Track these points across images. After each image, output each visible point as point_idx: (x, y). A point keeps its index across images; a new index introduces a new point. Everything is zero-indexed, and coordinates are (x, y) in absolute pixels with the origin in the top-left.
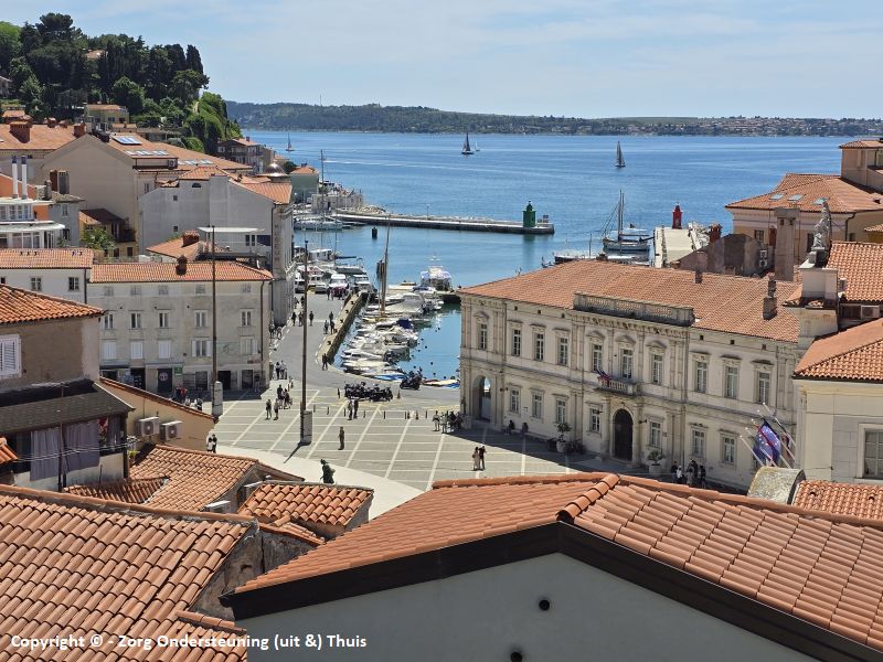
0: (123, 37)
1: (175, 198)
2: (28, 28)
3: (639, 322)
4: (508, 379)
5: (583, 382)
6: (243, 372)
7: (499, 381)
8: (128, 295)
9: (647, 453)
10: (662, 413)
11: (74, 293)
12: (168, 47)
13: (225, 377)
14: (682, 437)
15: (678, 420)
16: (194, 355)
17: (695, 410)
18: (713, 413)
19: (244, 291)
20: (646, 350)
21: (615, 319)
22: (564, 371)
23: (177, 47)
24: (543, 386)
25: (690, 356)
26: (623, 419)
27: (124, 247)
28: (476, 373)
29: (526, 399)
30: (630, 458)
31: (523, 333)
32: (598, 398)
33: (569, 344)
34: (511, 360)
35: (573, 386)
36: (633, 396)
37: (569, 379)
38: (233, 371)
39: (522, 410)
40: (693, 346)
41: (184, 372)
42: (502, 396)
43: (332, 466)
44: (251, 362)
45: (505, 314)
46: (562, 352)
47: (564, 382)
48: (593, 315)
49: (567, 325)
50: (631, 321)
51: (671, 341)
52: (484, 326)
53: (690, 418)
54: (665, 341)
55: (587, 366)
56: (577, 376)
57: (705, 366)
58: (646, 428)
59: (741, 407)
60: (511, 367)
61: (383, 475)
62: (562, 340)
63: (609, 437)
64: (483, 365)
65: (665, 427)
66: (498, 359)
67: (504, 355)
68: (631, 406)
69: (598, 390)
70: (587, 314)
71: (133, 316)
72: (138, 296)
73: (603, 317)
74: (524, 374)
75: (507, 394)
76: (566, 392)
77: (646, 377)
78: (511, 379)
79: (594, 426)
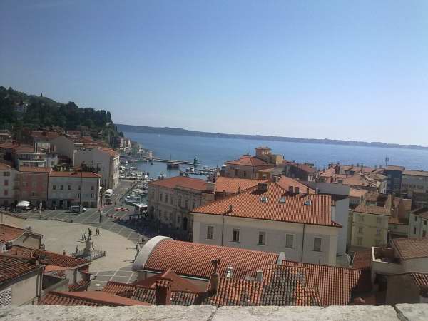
0: (90, 108)
1: (84, 154)
2: (64, 104)
5: (176, 209)
7: (156, 208)
8: (60, 180)
12: (102, 111)
13: (86, 204)
16: (77, 197)
20: (192, 201)
22: (172, 206)
23: (104, 111)
24: (167, 210)
26: (185, 219)
28: (151, 205)
29: (163, 213)
31: (163, 195)
32: (180, 214)
33: (174, 199)
34: (160, 202)
35: (174, 210)
37: (173, 208)
38: (88, 202)
39: (162, 216)
42: (157, 212)
44: (94, 200)
45: (159, 190)
49: (173, 193)
51: (197, 199)
55: (177, 205)
56: (175, 207)
60: (159, 204)
62: (172, 198)
64: (153, 204)
66: (156, 201)
68: (187, 217)
69: (180, 211)
70: (178, 191)
72: (63, 181)
73: (182, 192)
74: (163, 206)
76: (173, 212)
78: (160, 208)
79: (179, 221)
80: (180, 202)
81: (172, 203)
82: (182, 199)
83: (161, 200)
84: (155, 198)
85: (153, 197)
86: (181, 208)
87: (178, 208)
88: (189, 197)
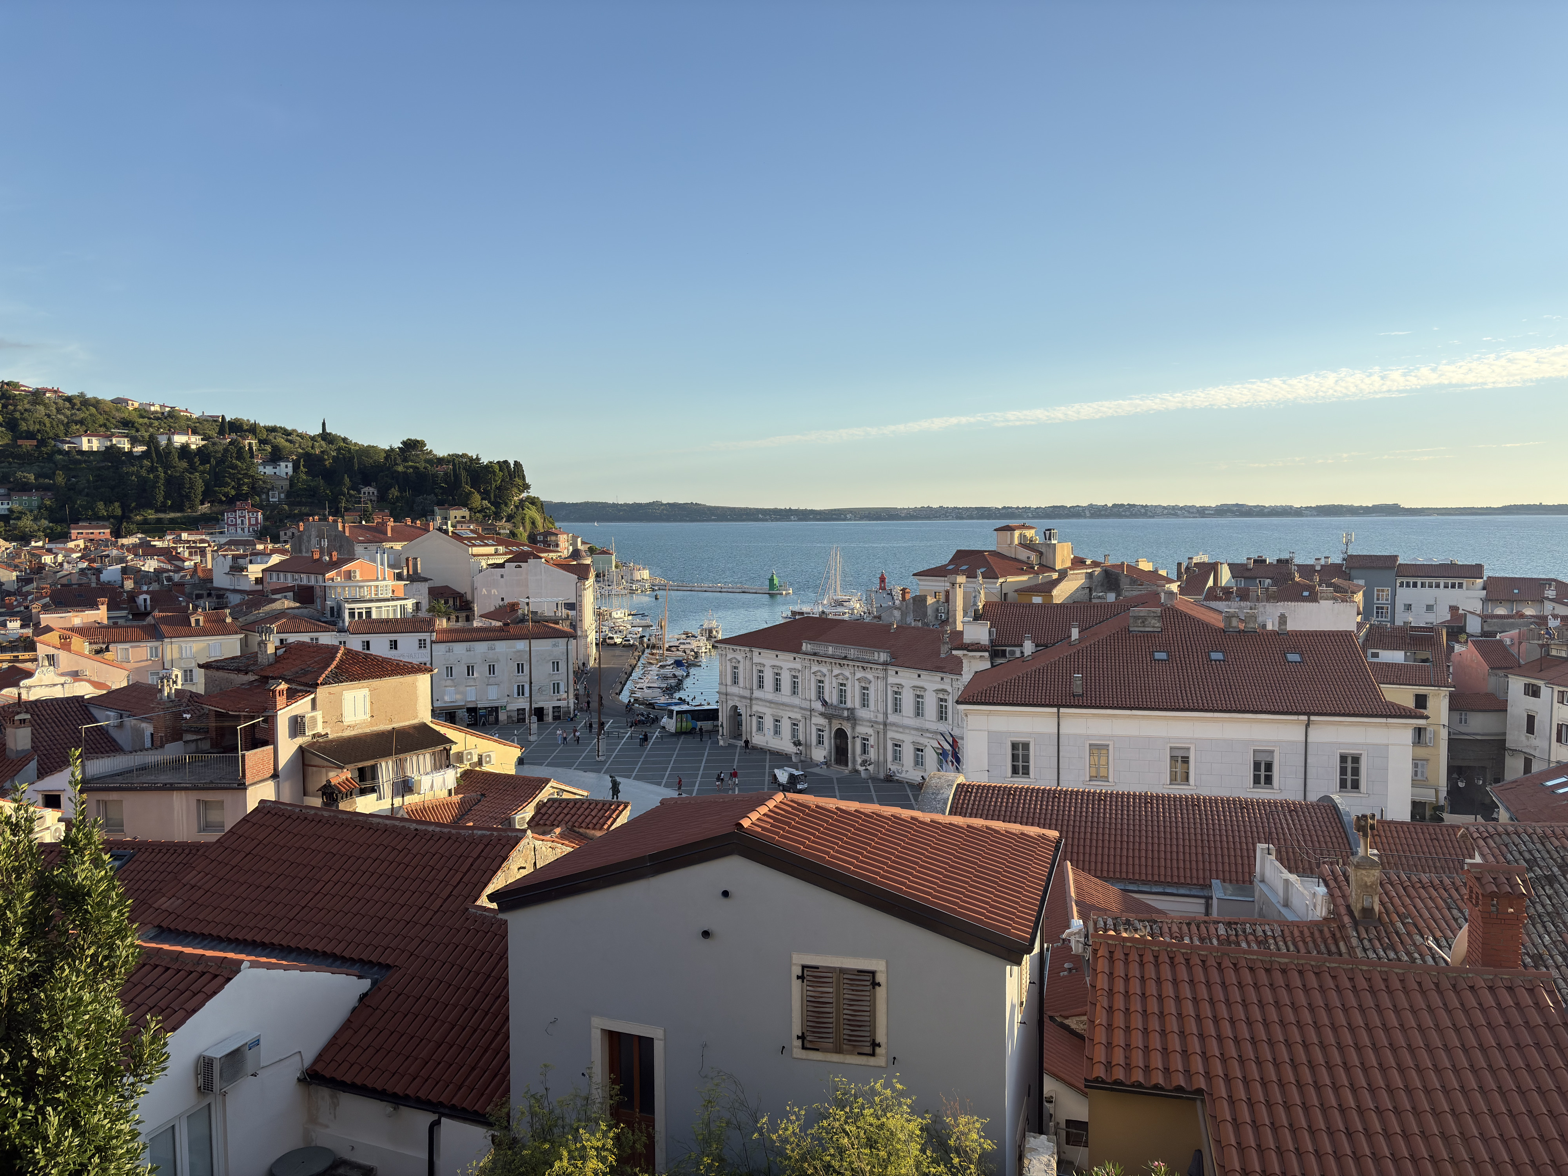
0: (464, 456)
1: (502, 576)
2: (392, 450)
3: (850, 663)
4: (755, 708)
5: (811, 710)
6: (554, 708)
7: (748, 709)
8: (464, 652)
9: (859, 761)
10: (870, 731)
11: (423, 651)
12: (498, 462)
13: (539, 713)
14: (885, 748)
15: (881, 735)
16: (516, 695)
17: (894, 728)
18: (907, 731)
19: (554, 645)
20: (857, 683)
21: (833, 661)
22: (796, 701)
23: (506, 462)
24: (781, 713)
25: (889, 687)
26: (840, 735)
27: (463, 615)
28: (731, 703)
29: (768, 723)
30: (847, 765)
31: (765, 672)
32: (822, 721)
33: (800, 680)
34: (757, 694)
35: (803, 712)
36: (848, 719)
37: (801, 708)
38: (545, 707)
39: (766, 731)
40: (892, 680)
41: (508, 709)
42: (751, 721)
43: (618, 779)
44: (560, 700)
45: (751, 659)
46: (795, 685)
47: (798, 710)
48: (816, 658)
49: (798, 665)
50: (845, 662)
51: (874, 677)
52: (735, 668)
53: (890, 734)
54: (870, 676)
55: (813, 697)
56: (806, 704)
57: (900, 694)
58: (858, 743)
59: (928, 725)
60: (757, 699)
61: (659, 784)
62: (795, 677)
63: (831, 749)
64: (736, 698)
65: (872, 741)
66: (747, 693)
67: (752, 689)
68: (847, 728)
69: (822, 714)
70: (812, 658)
71: (468, 667)
72: (472, 652)
73: (824, 659)
74: (768, 704)
75: (754, 719)
76: (799, 716)
77: (857, 705)
78: (757, 708)
79: (820, 742)
80: (820, 691)
81: (794, 692)
82: (827, 681)
83: (761, 686)
84: (741, 684)
85: (735, 681)
86: (825, 703)
87: (818, 706)
88: (847, 673)
